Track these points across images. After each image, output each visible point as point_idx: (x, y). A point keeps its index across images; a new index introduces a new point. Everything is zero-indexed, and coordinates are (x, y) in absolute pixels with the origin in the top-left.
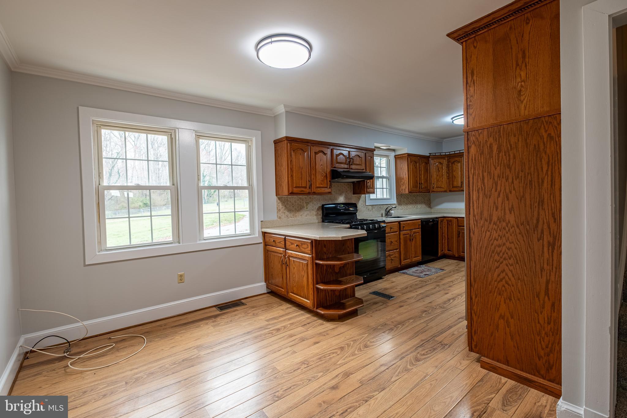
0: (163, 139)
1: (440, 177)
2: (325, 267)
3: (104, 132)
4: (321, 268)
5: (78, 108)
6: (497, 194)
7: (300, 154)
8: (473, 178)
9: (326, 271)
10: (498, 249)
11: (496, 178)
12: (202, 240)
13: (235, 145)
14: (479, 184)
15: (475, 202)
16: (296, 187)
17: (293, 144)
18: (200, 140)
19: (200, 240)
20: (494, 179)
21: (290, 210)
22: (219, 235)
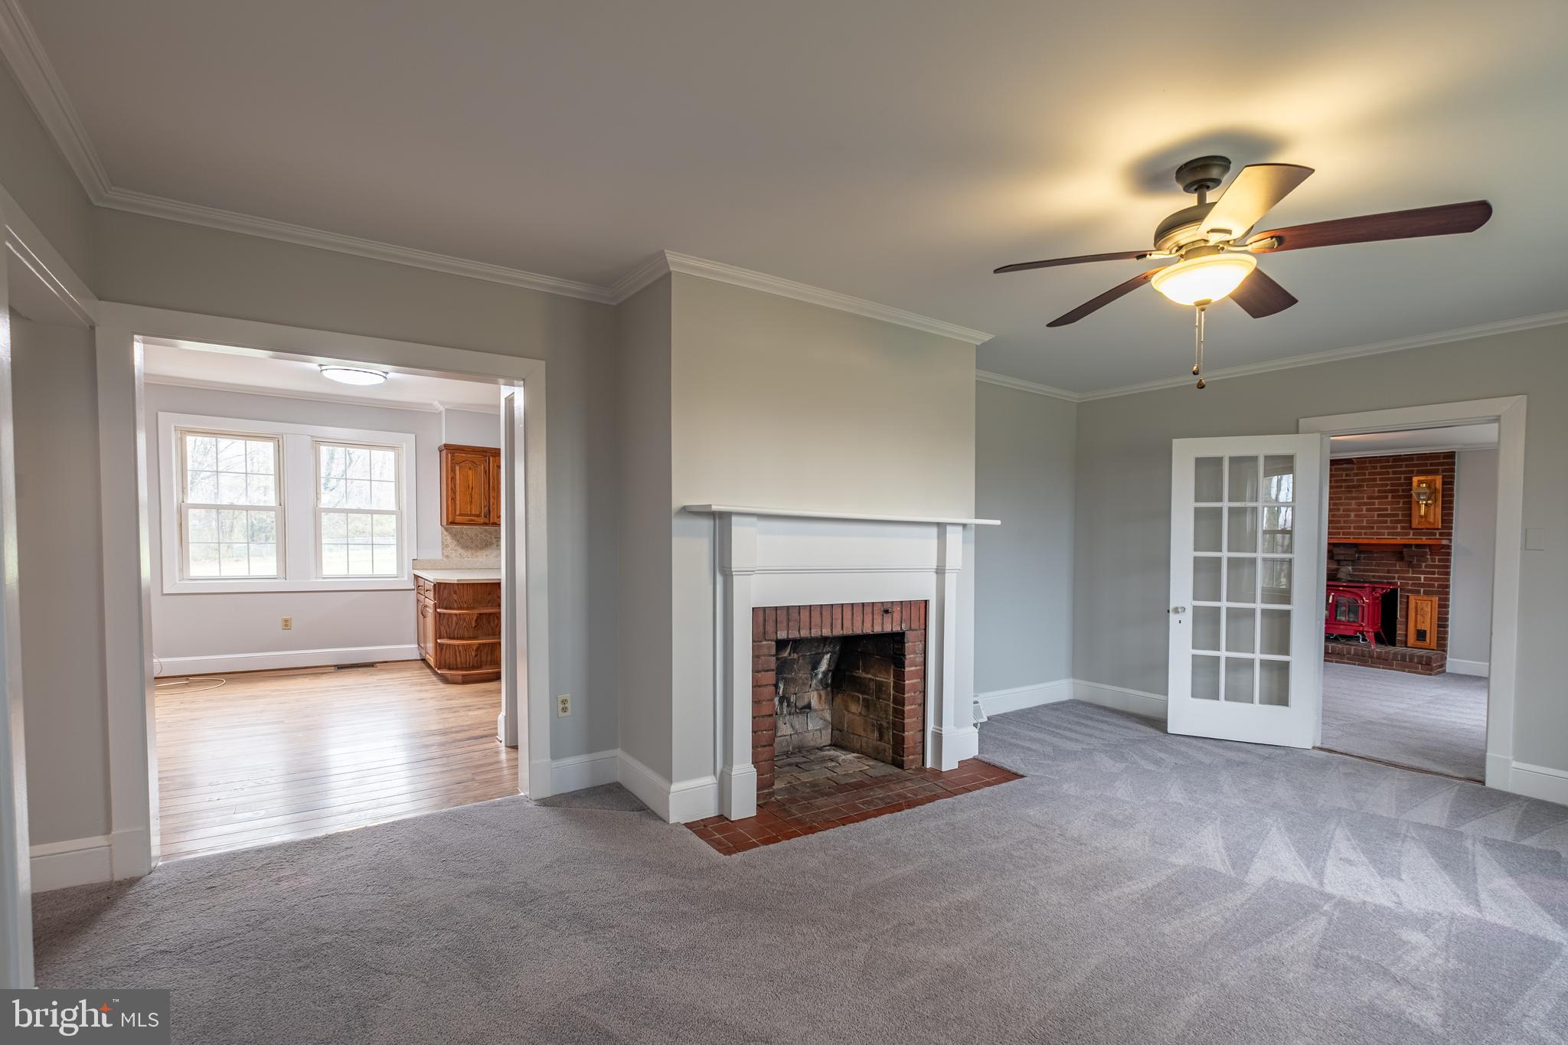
0: (269, 447)
2: (455, 619)
3: (190, 440)
4: (448, 619)
5: (157, 414)
7: (470, 469)
9: (457, 624)
12: (319, 578)
13: (377, 454)
16: (461, 515)
17: (456, 454)
18: (321, 447)
19: (316, 578)
21: (467, 547)
22: (346, 573)
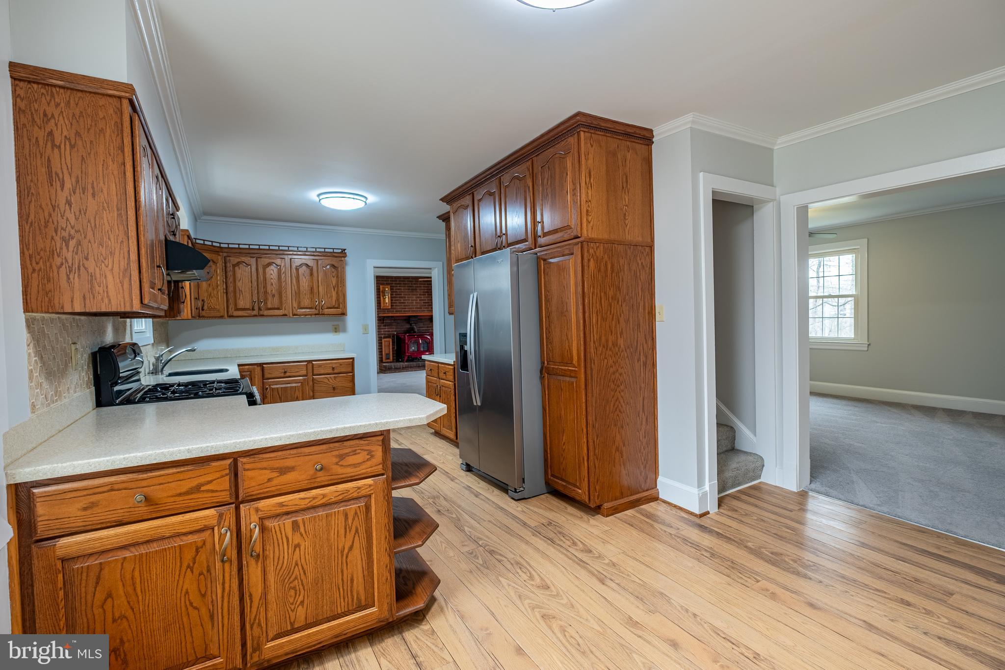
1: (213, 289)
6: (611, 316)
8: (593, 297)
10: (613, 377)
11: (610, 299)
14: (598, 305)
15: (594, 326)
20: (609, 300)
